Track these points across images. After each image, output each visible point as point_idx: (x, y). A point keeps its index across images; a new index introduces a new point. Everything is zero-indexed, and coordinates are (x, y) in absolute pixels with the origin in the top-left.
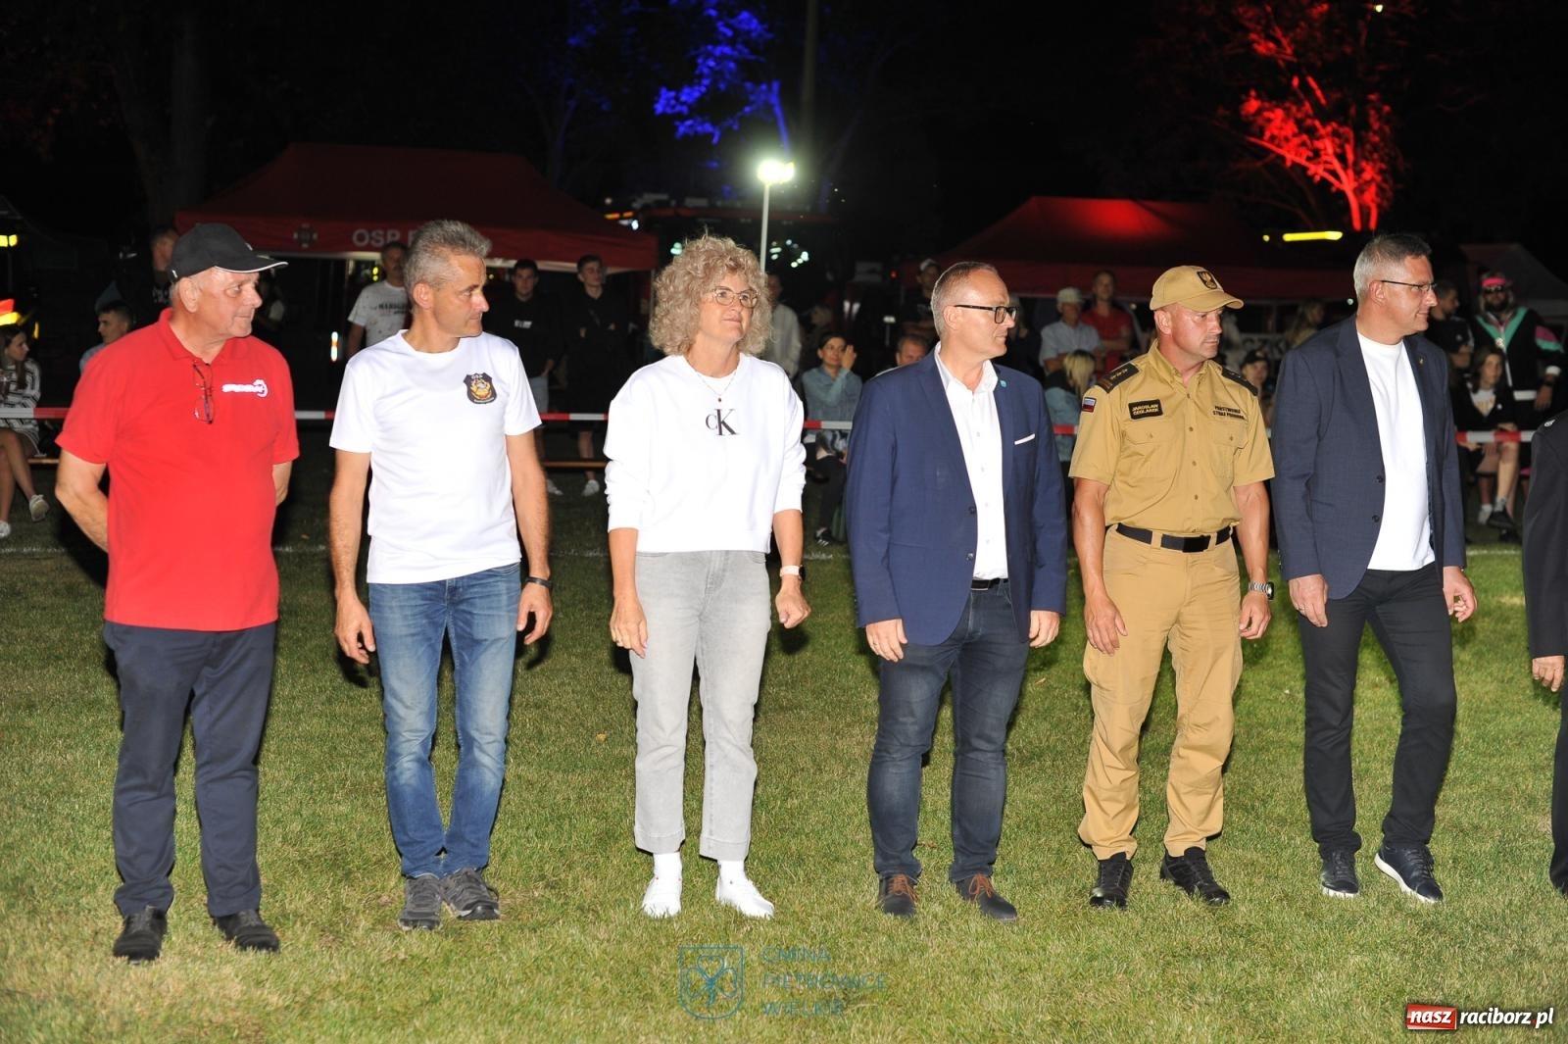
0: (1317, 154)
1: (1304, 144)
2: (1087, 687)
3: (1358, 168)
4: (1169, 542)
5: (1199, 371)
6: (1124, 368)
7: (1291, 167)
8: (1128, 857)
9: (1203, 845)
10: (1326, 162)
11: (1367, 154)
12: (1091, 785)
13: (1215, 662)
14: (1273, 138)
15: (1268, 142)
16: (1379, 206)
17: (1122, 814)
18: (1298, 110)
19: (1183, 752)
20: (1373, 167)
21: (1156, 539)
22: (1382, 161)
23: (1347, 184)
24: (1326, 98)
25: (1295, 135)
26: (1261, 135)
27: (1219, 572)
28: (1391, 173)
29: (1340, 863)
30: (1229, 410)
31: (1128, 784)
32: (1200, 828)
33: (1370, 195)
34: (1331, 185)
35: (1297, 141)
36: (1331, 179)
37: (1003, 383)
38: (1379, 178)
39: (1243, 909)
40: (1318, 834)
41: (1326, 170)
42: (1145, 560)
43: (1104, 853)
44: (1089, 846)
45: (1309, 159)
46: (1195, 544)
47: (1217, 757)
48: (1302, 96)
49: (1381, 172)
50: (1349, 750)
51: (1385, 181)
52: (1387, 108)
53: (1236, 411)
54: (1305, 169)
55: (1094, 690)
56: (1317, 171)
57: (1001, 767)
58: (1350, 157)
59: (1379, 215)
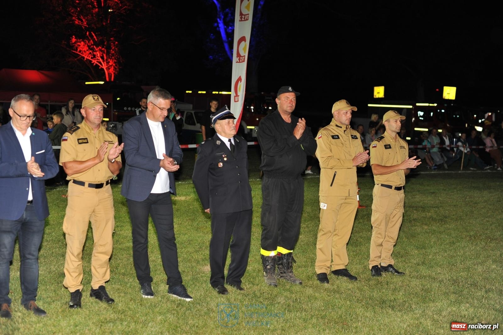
0: (94, 56)
1: (90, 53)
2: (64, 235)
3: (107, 62)
4: (91, 185)
5: (98, 129)
6: (76, 127)
7: (86, 61)
8: (80, 291)
9: (104, 285)
10: (97, 59)
11: (110, 57)
12: (67, 268)
13: (106, 224)
14: (80, 51)
15: (79, 52)
16: (114, 73)
17: (78, 277)
18: (88, 42)
19: (96, 254)
20: (113, 61)
21: (86, 185)
22: (115, 59)
23: (104, 67)
24: (97, 38)
25: (87, 50)
26: (77, 50)
27: (107, 195)
28: (118, 63)
29: (147, 287)
30: (109, 141)
31: (79, 266)
32: (103, 279)
33: (112, 70)
34: (99, 66)
35: (88, 52)
36: (99, 65)
37: (34, 134)
38: (114, 65)
39: (120, 305)
40: (139, 278)
41: (97, 62)
42: (83, 192)
43: (72, 290)
44: (67, 288)
45: (92, 58)
46: (99, 186)
47: (108, 255)
48: (90, 38)
49: (115, 63)
50: (147, 250)
51: (116, 65)
52: (117, 43)
53: (111, 141)
54: (91, 61)
55: (67, 236)
56: (95, 62)
57: (37, 264)
58: (105, 58)
59: (114, 76)
